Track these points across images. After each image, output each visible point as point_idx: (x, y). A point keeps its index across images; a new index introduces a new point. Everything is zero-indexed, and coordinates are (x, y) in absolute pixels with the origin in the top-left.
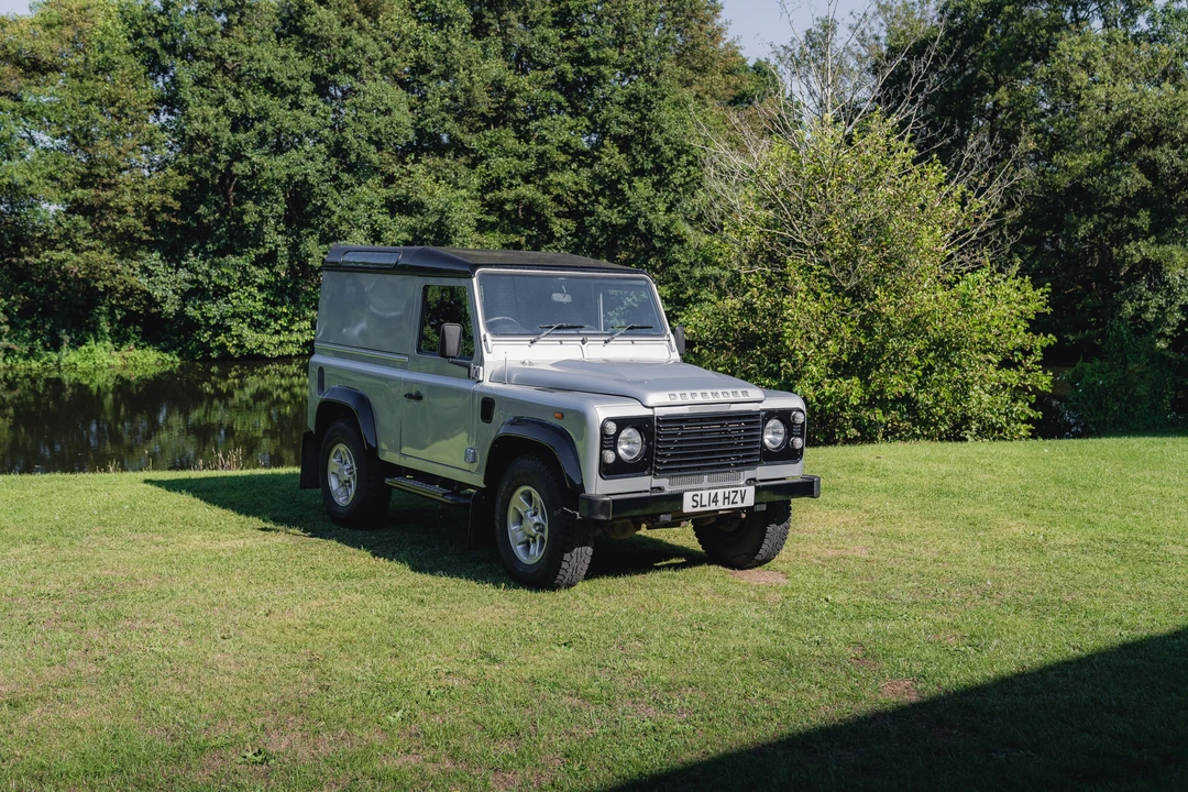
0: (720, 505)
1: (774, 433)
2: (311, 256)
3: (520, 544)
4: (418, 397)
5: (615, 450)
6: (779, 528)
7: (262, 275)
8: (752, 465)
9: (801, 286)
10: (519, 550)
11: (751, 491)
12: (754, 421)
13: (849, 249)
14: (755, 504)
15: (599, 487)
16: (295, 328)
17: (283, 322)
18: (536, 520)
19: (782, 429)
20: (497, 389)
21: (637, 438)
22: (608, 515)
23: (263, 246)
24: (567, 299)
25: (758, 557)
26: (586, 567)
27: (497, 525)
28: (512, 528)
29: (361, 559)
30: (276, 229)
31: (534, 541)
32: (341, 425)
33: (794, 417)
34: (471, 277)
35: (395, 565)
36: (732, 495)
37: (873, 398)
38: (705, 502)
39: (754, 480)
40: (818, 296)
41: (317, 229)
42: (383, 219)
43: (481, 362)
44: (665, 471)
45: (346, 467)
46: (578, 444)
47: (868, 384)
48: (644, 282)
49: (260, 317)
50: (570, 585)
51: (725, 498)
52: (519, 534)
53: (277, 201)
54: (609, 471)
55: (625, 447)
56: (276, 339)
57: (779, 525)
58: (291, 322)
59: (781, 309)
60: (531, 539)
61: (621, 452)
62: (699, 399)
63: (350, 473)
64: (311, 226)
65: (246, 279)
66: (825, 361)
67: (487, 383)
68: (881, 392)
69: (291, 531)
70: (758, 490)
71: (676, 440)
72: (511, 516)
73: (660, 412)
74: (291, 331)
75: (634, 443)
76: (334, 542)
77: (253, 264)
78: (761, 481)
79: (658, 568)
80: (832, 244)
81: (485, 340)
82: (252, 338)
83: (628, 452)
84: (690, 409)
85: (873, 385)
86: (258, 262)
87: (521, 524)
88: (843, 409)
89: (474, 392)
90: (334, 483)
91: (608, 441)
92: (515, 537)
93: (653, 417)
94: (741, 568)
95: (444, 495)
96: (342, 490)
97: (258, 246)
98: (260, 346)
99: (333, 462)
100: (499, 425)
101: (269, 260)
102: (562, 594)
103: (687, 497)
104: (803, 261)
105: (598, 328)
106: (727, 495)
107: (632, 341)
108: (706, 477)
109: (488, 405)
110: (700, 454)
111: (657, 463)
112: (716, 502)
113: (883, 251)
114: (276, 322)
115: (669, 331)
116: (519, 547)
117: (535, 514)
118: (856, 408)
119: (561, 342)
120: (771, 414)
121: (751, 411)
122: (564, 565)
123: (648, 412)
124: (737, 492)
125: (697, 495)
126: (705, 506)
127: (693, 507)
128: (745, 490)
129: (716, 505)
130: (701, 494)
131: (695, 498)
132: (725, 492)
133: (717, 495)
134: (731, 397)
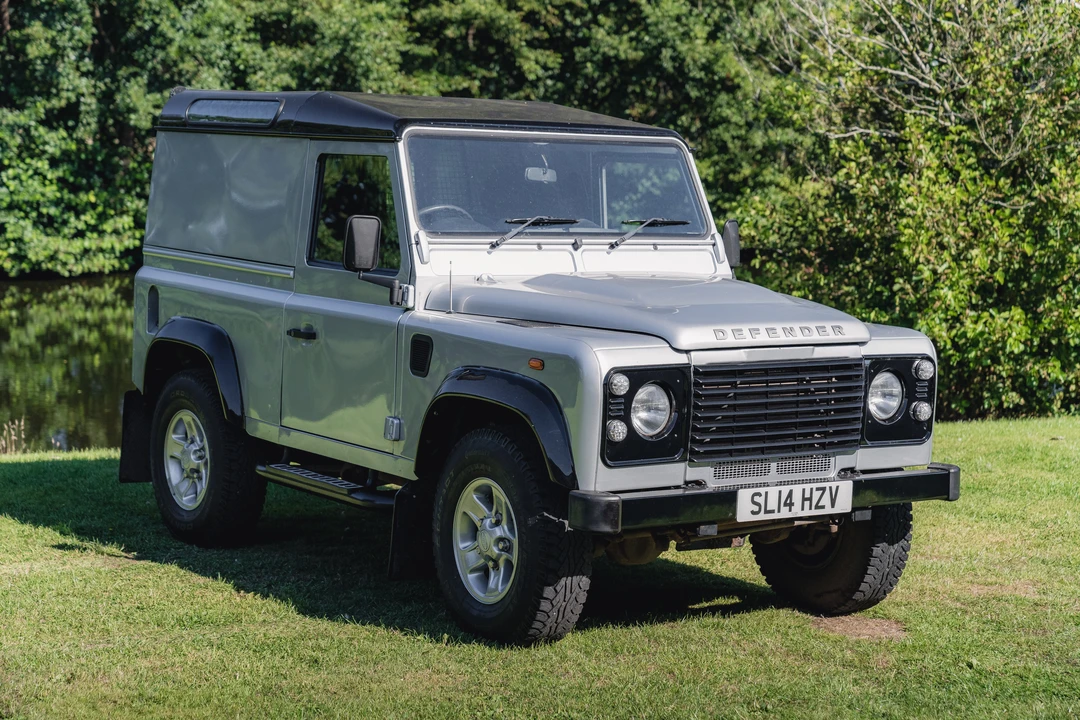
0: (797, 512)
1: (884, 395)
2: (134, 110)
3: (473, 571)
4: (310, 335)
5: (626, 419)
6: (893, 549)
7: (54, 141)
8: (848, 446)
9: (929, 159)
10: (471, 580)
11: (846, 488)
12: (852, 374)
13: (1008, 98)
14: (854, 509)
15: (600, 480)
16: (108, 227)
17: (89, 218)
18: (498, 532)
19: (897, 388)
20: (438, 322)
21: (662, 401)
22: (614, 524)
23: (57, 95)
24: (548, 176)
25: (858, 596)
26: (579, 609)
27: (437, 541)
28: (461, 545)
29: (217, 595)
30: (78, 68)
31: (496, 566)
32: (184, 379)
33: (917, 369)
34: (395, 141)
35: (272, 604)
36: (816, 495)
37: (1045, 342)
38: (772, 504)
39: (852, 470)
40: (955, 176)
41: (142, 66)
42: (251, 51)
43: (411, 278)
44: (708, 454)
45: (194, 447)
46: (568, 412)
47: (1037, 318)
48: (674, 150)
49: (53, 211)
50: (553, 638)
51: (804, 499)
52: (472, 556)
53: (79, 22)
54: (617, 453)
55: (643, 415)
56: (77, 245)
57: (891, 543)
58: (103, 217)
59: (896, 197)
60: (491, 564)
61: (636, 423)
62: (763, 338)
63: (200, 458)
64: (135, 63)
65: (30, 148)
66: (966, 282)
67: (420, 312)
68: (1060, 332)
69: (106, 549)
70: (859, 488)
71: (725, 403)
72: (459, 527)
73: (700, 359)
74: (101, 233)
75: (657, 409)
76: (174, 568)
77: (42, 122)
78: (864, 472)
79: (696, 613)
80: (980, 90)
81: (417, 243)
82: (39, 245)
83: (648, 423)
84: (749, 354)
85: (1046, 321)
86: (51, 120)
87: (474, 538)
88: (996, 361)
89: (399, 327)
90: (173, 473)
91: (617, 406)
92: (466, 561)
93: (687, 367)
94: (831, 612)
95: (351, 492)
96: (186, 484)
97: (48, 96)
98: (52, 258)
99: (173, 439)
100: (440, 379)
101: (65, 117)
102: (542, 651)
103: (744, 497)
104: (932, 118)
105: (598, 222)
106: (807, 495)
107: (655, 245)
108: (774, 465)
109: (422, 348)
110: (765, 427)
111: (694, 441)
112: (790, 505)
113: (1063, 103)
114: (77, 217)
115: (714, 230)
116: (472, 577)
117: (498, 523)
118: (1017, 359)
119: (539, 246)
120: (879, 364)
121: (846, 359)
122: (545, 605)
123: (682, 359)
124: (824, 489)
125: (759, 494)
126: (772, 512)
127: (753, 513)
128: (838, 487)
129: (790, 510)
130: (766, 493)
131: (757, 499)
132: (804, 490)
133: (791, 494)
134: (816, 336)
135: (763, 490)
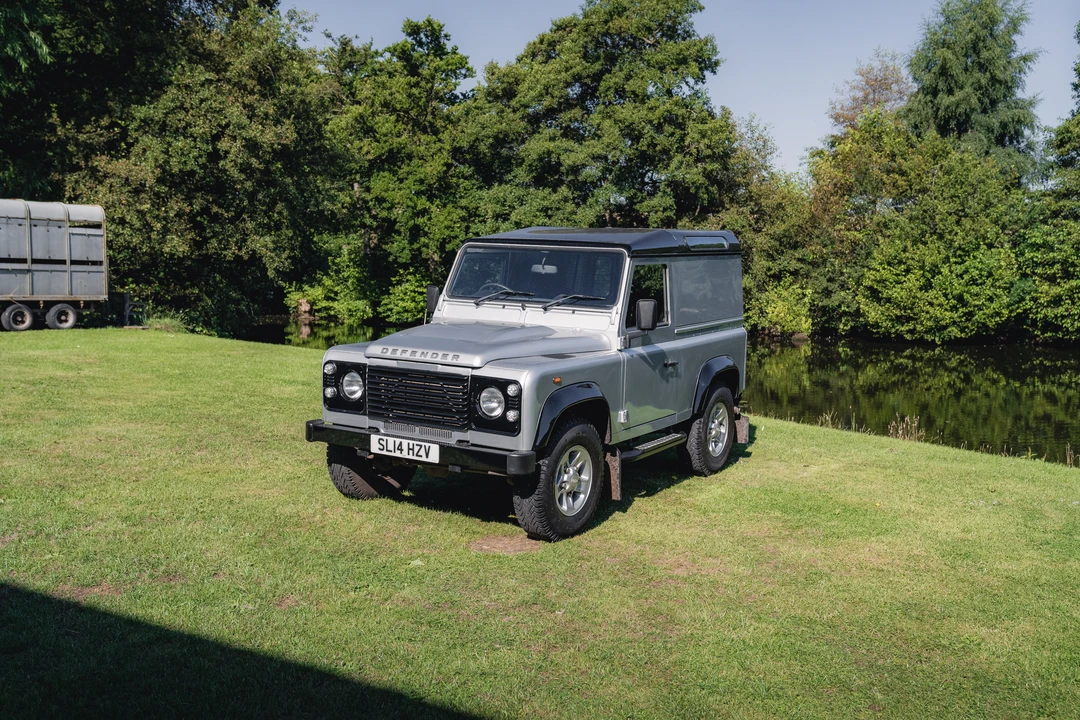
0: (405, 455)
19: (501, 399)
36: (416, 448)
38: (391, 447)
39: (467, 442)
51: (409, 449)
54: (333, 404)
55: (351, 388)
57: (523, 497)
73: (373, 363)
78: (473, 445)
83: (350, 393)
84: (398, 364)
91: (331, 380)
93: (365, 365)
103: (374, 438)
106: (411, 447)
107: (573, 311)
111: (368, 406)
112: (401, 450)
119: (504, 306)
120: (489, 382)
121: (460, 375)
124: (421, 446)
125: (383, 440)
126: (391, 451)
127: (380, 449)
128: (429, 447)
129: (401, 453)
130: (387, 440)
131: (381, 442)
132: (409, 444)
133: (401, 444)
134: (439, 359)
135: (385, 438)
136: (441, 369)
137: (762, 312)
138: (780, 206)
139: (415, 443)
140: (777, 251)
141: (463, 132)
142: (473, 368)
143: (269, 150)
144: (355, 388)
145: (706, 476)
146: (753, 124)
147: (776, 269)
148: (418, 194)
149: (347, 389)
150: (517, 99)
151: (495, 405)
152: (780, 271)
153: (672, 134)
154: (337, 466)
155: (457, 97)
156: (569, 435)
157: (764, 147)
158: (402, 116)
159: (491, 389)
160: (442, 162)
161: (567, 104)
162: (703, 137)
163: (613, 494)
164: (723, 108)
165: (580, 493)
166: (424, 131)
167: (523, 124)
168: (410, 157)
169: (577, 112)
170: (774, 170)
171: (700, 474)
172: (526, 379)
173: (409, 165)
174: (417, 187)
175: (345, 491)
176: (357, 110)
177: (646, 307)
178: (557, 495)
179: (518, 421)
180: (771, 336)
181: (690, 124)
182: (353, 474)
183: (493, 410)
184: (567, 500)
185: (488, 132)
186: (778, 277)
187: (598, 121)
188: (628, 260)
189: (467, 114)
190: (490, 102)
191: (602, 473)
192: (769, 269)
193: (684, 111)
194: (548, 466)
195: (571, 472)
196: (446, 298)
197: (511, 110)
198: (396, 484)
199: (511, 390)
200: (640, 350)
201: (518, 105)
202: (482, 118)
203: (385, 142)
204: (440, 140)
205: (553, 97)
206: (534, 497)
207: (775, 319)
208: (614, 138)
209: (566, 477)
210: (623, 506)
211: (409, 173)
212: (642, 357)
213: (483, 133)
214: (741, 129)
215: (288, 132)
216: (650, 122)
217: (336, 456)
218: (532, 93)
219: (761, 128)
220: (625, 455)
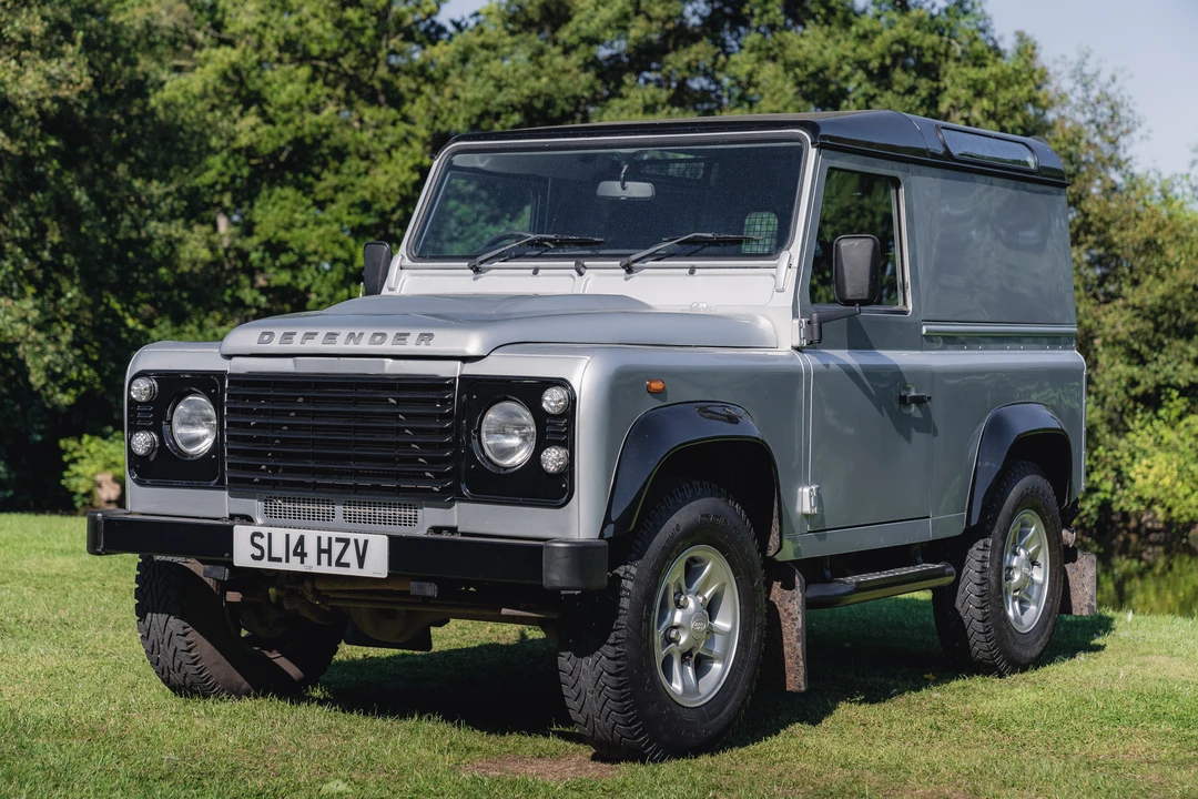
0: (311, 565)
5: (157, 431)
11: (378, 543)
36: (337, 548)
38: (278, 551)
39: (452, 530)
51: (320, 551)
57: (581, 654)
73: (240, 368)
83: (187, 440)
84: (297, 364)
91: (145, 415)
93: (223, 375)
103: (241, 534)
106: (324, 545)
108: (339, 509)
112: (303, 555)
119: (536, 270)
120: (501, 387)
123: (223, 367)
124: (347, 541)
125: (261, 535)
126: (279, 560)
127: (254, 557)
128: (366, 542)
129: (302, 562)
130: (270, 535)
131: (257, 540)
132: (319, 538)
133: (301, 541)
134: (388, 346)
135: (265, 531)
136: (391, 367)
137: (1121, 478)
138: (1150, 246)
139: (334, 535)
140: (1148, 343)
141: (455, 97)
142: (466, 359)
143: (33, 111)
144: (201, 431)
145: (1001, 676)
146: (1087, 70)
147: (1147, 381)
148: (359, 232)
149: (180, 431)
150: (572, 26)
151: (515, 441)
152: (1158, 387)
153: (911, 90)
154: (157, 619)
155: (442, 29)
156: (683, 517)
157: (1113, 120)
158: (323, 67)
159: (507, 405)
160: (410, 163)
161: (681, 36)
162: (979, 94)
163: (790, 677)
164: (1021, 36)
165: (712, 660)
166: (372, 100)
167: (587, 78)
168: (340, 154)
169: (701, 51)
170: (1138, 170)
171: (987, 669)
172: (585, 377)
173: (337, 172)
174: (356, 219)
175: (176, 677)
176: (225, 56)
177: (855, 252)
178: (660, 654)
179: (568, 472)
180: (1143, 532)
181: (951, 67)
182: (194, 636)
183: (511, 451)
184: (683, 672)
185: (511, 95)
186: (1152, 401)
187: (748, 68)
188: (813, 152)
189: (464, 60)
190: (512, 33)
191: (761, 619)
192: (1134, 383)
193: (935, 38)
194: (636, 581)
195: (692, 604)
196: (407, 262)
197: (558, 49)
198: (293, 671)
199: (552, 400)
200: (846, 357)
201: (574, 40)
202: (496, 67)
203: (286, 123)
204: (405, 119)
205: (650, 19)
206: (608, 650)
207: (1149, 494)
208: (784, 102)
209: (678, 617)
210: (812, 709)
211: (337, 189)
212: (849, 372)
213: (500, 98)
214: (1062, 82)
215: (72, 71)
216: (862, 64)
217: (157, 593)
218: (606, 13)
219: (1104, 78)
220: (817, 591)
